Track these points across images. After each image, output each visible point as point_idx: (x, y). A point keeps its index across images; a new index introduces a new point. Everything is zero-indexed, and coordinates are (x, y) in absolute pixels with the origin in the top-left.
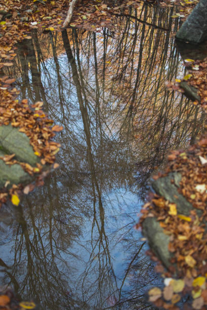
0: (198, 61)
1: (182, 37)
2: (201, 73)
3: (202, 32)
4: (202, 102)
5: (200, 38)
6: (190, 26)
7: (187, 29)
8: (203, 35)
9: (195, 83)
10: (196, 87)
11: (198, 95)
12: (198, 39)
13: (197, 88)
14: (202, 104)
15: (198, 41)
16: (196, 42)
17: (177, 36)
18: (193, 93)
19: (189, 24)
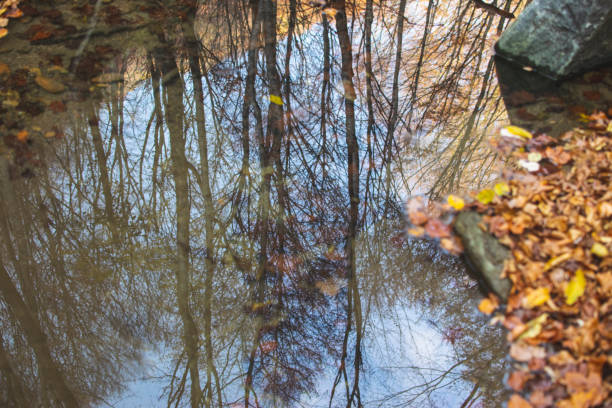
0: (545, 138)
1: (515, 51)
2: (540, 186)
3: (576, 46)
4: (509, 308)
5: (567, 64)
6: (544, 20)
7: (532, 29)
8: (580, 53)
9: (505, 227)
10: (507, 241)
11: (503, 275)
12: (561, 64)
13: (507, 247)
14: (508, 316)
15: (561, 71)
16: (553, 73)
17: (501, 45)
18: (489, 266)
19: (540, 15)
